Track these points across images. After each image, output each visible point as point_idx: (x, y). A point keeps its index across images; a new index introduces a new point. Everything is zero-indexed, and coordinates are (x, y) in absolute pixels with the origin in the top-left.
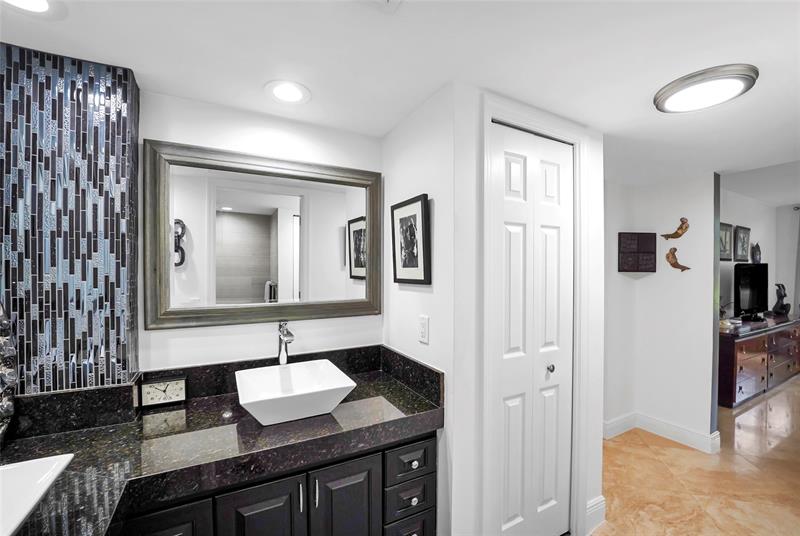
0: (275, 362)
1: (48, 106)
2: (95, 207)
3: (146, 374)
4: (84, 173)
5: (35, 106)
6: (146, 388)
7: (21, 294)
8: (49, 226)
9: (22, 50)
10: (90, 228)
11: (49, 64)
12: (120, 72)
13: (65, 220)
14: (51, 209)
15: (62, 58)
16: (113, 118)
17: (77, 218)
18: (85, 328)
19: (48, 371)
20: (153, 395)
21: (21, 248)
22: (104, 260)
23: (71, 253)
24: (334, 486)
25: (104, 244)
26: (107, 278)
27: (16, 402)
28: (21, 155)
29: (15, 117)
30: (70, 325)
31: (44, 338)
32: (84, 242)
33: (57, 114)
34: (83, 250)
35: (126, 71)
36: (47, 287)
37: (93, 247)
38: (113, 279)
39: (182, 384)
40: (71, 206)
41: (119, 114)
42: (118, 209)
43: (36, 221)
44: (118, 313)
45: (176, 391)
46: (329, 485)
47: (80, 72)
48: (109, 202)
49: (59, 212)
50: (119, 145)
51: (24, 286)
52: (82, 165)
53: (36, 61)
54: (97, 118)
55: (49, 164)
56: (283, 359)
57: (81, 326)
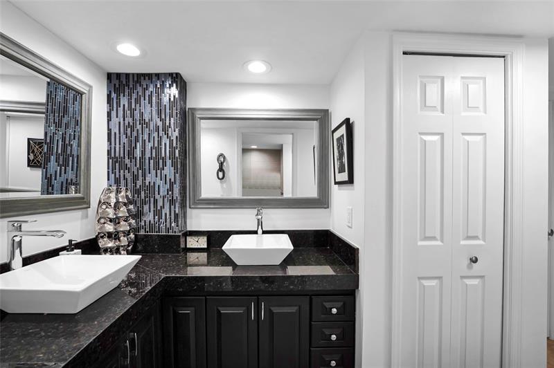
0: (256, 232)
1: (147, 98)
2: (165, 144)
3: (190, 231)
4: (161, 129)
5: (142, 98)
6: (189, 239)
7: (138, 186)
8: (148, 155)
9: (138, 74)
10: (163, 155)
11: (147, 78)
12: (174, 75)
13: (154, 151)
14: (149, 146)
15: (152, 74)
16: (172, 99)
17: (158, 150)
18: (161, 204)
19: (147, 223)
20: (192, 242)
21: (138, 166)
22: (169, 171)
23: (157, 168)
24: (276, 310)
25: (169, 162)
26: (170, 179)
27: (136, 236)
28: (138, 123)
29: (135, 106)
30: (156, 201)
31: (146, 208)
32: (161, 161)
33: (150, 102)
34: (161, 166)
35: (177, 74)
36: (147, 184)
37: (165, 164)
38: (173, 180)
39: (205, 238)
40: (156, 145)
41: (174, 96)
42: (174, 145)
43: (143, 153)
44: (175, 198)
45: (202, 243)
46: (272, 308)
47: (158, 79)
48: (171, 142)
49: (151, 147)
50: (174, 112)
51: (139, 183)
52: (160, 124)
53: (142, 78)
54: (165, 100)
55: (148, 125)
56: (260, 231)
57: (160, 204)
